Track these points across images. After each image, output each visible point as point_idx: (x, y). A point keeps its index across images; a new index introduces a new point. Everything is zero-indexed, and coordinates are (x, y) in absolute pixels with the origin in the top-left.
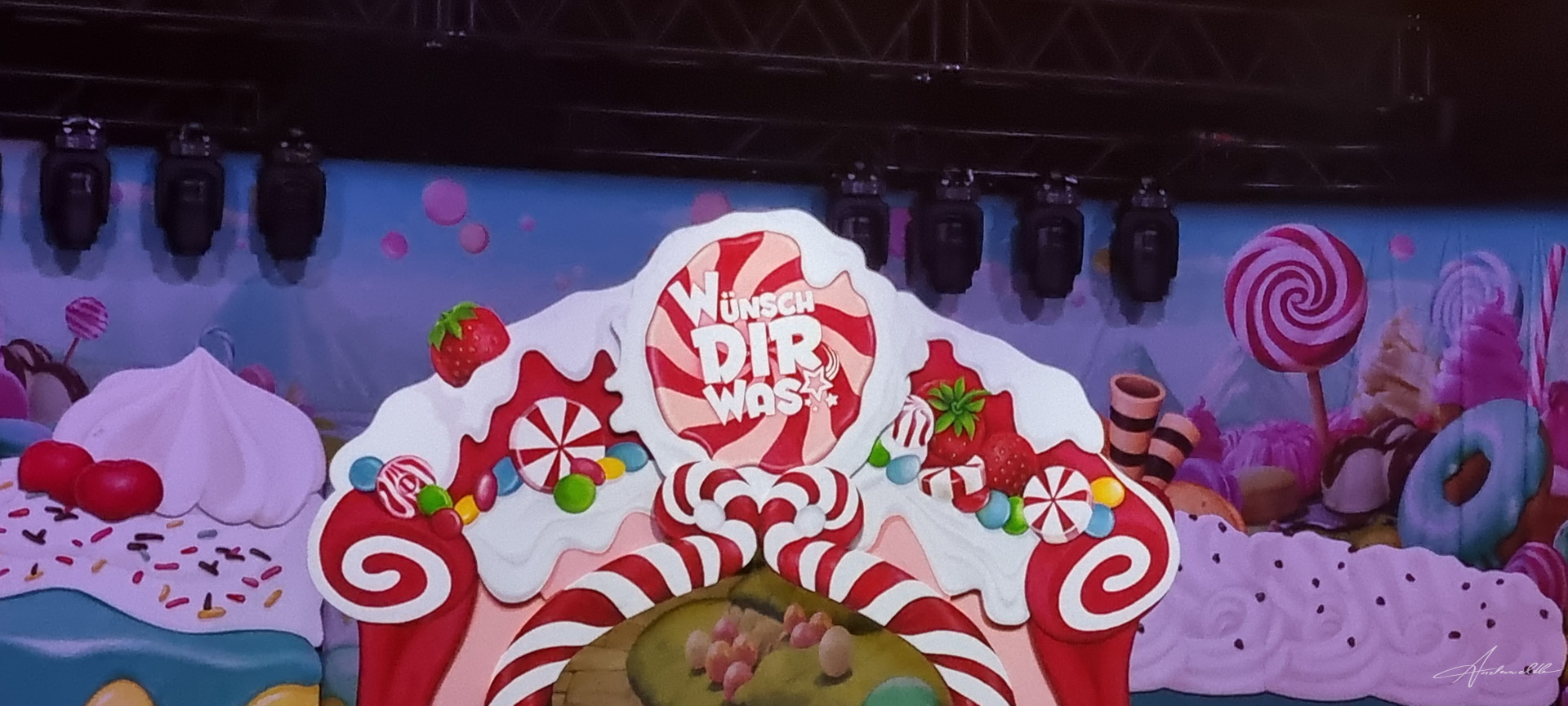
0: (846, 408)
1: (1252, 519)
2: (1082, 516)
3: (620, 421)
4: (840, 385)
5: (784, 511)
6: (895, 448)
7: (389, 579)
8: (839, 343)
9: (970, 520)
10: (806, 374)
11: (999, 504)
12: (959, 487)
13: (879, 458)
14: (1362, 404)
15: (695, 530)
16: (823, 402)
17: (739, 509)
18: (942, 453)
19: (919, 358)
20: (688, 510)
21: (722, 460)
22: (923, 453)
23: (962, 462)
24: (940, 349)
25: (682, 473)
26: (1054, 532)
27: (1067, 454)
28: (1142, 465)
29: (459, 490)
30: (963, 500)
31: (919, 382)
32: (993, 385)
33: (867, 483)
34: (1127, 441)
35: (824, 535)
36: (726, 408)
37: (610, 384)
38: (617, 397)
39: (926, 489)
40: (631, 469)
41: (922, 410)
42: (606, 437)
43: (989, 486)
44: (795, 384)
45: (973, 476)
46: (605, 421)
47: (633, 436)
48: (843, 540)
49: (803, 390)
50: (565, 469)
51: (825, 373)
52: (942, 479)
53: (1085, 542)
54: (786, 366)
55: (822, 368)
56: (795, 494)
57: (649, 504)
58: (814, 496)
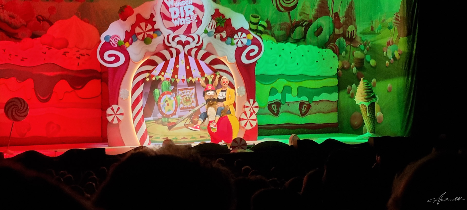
0: (199, 23)
1: (278, 41)
2: (245, 41)
3: (156, 27)
4: (198, 18)
5: (188, 43)
6: (209, 30)
7: (113, 59)
8: (197, 10)
9: (224, 43)
10: (191, 16)
11: (229, 40)
12: (221, 37)
13: (206, 32)
14: (298, 18)
15: (171, 47)
16: (195, 21)
17: (179, 43)
18: (218, 30)
19: (213, 12)
20: (170, 43)
21: (176, 34)
22: (214, 31)
23: (222, 32)
24: (217, 10)
25: (168, 36)
26: (240, 45)
27: (242, 30)
28: (256, 31)
29: (125, 41)
30: (222, 39)
31: (213, 17)
32: (227, 17)
33: (204, 36)
34: (253, 27)
35: (196, 47)
36: (176, 23)
37: (154, 20)
38: (155, 22)
39: (215, 37)
40: (159, 36)
41: (214, 23)
42: (153, 30)
43: (227, 37)
44: (189, 18)
45: (224, 34)
46: (153, 27)
47: (158, 30)
48: (199, 48)
49: (191, 19)
50: (146, 36)
51: (195, 16)
52: (218, 35)
53: (246, 47)
54: (187, 15)
55: (194, 15)
56: (190, 39)
57: (162, 42)
58: (194, 40)
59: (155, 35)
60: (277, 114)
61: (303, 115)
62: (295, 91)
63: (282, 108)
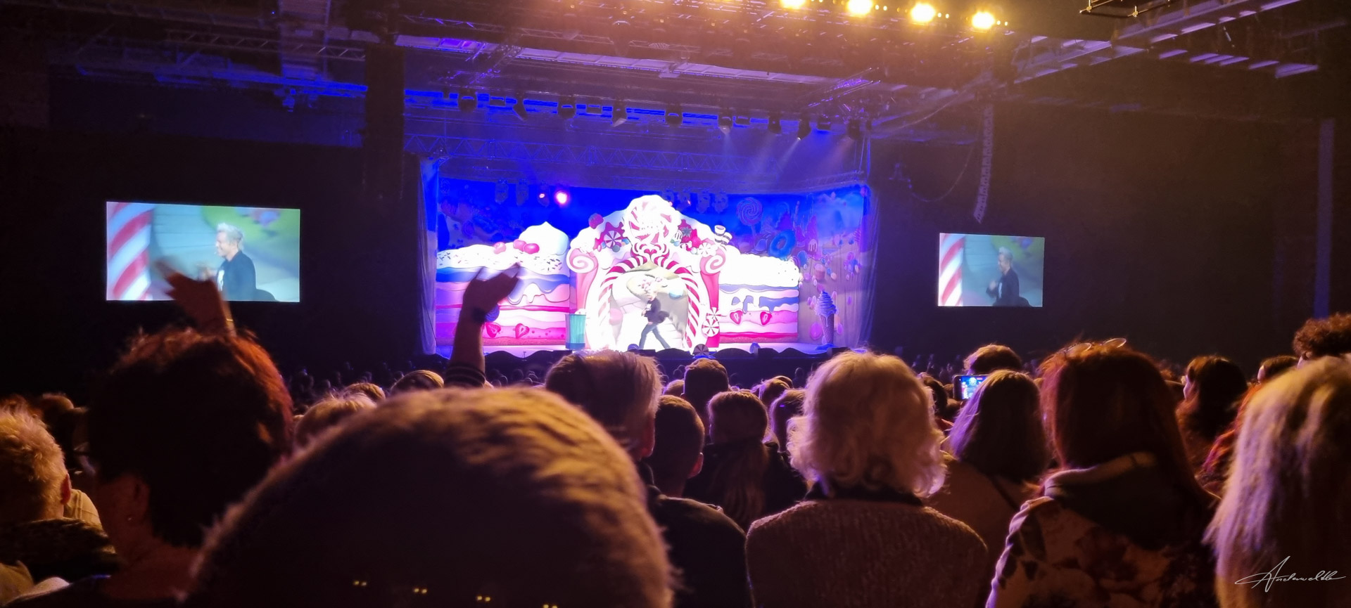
0: (666, 232)
2: (710, 252)
3: (624, 235)
6: (675, 240)
7: (582, 265)
9: (689, 253)
10: (659, 226)
11: (694, 250)
12: (687, 247)
13: (672, 242)
15: (638, 255)
17: (646, 251)
18: (684, 240)
19: (679, 223)
20: (637, 251)
22: (680, 240)
23: (688, 242)
25: (636, 245)
26: (706, 256)
31: (680, 227)
32: (693, 228)
33: (671, 247)
37: (622, 228)
38: (624, 231)
39: (681, 247)
40: (627, 244)
41: (680, 233)
42: (622, 238)
43: (693, 246)
44: (657, 228)
45: (690, 244)
47: (627, 238)
48: (666, 257)
50: (614, 244)
53: (711, 256)
56: (657, 248)
57: (629, 251)
58: (660, 249)
59: (623, 243)
60: (738, 323)
61: (764, 324)
62: (756, 301)
63: (744, 317)
